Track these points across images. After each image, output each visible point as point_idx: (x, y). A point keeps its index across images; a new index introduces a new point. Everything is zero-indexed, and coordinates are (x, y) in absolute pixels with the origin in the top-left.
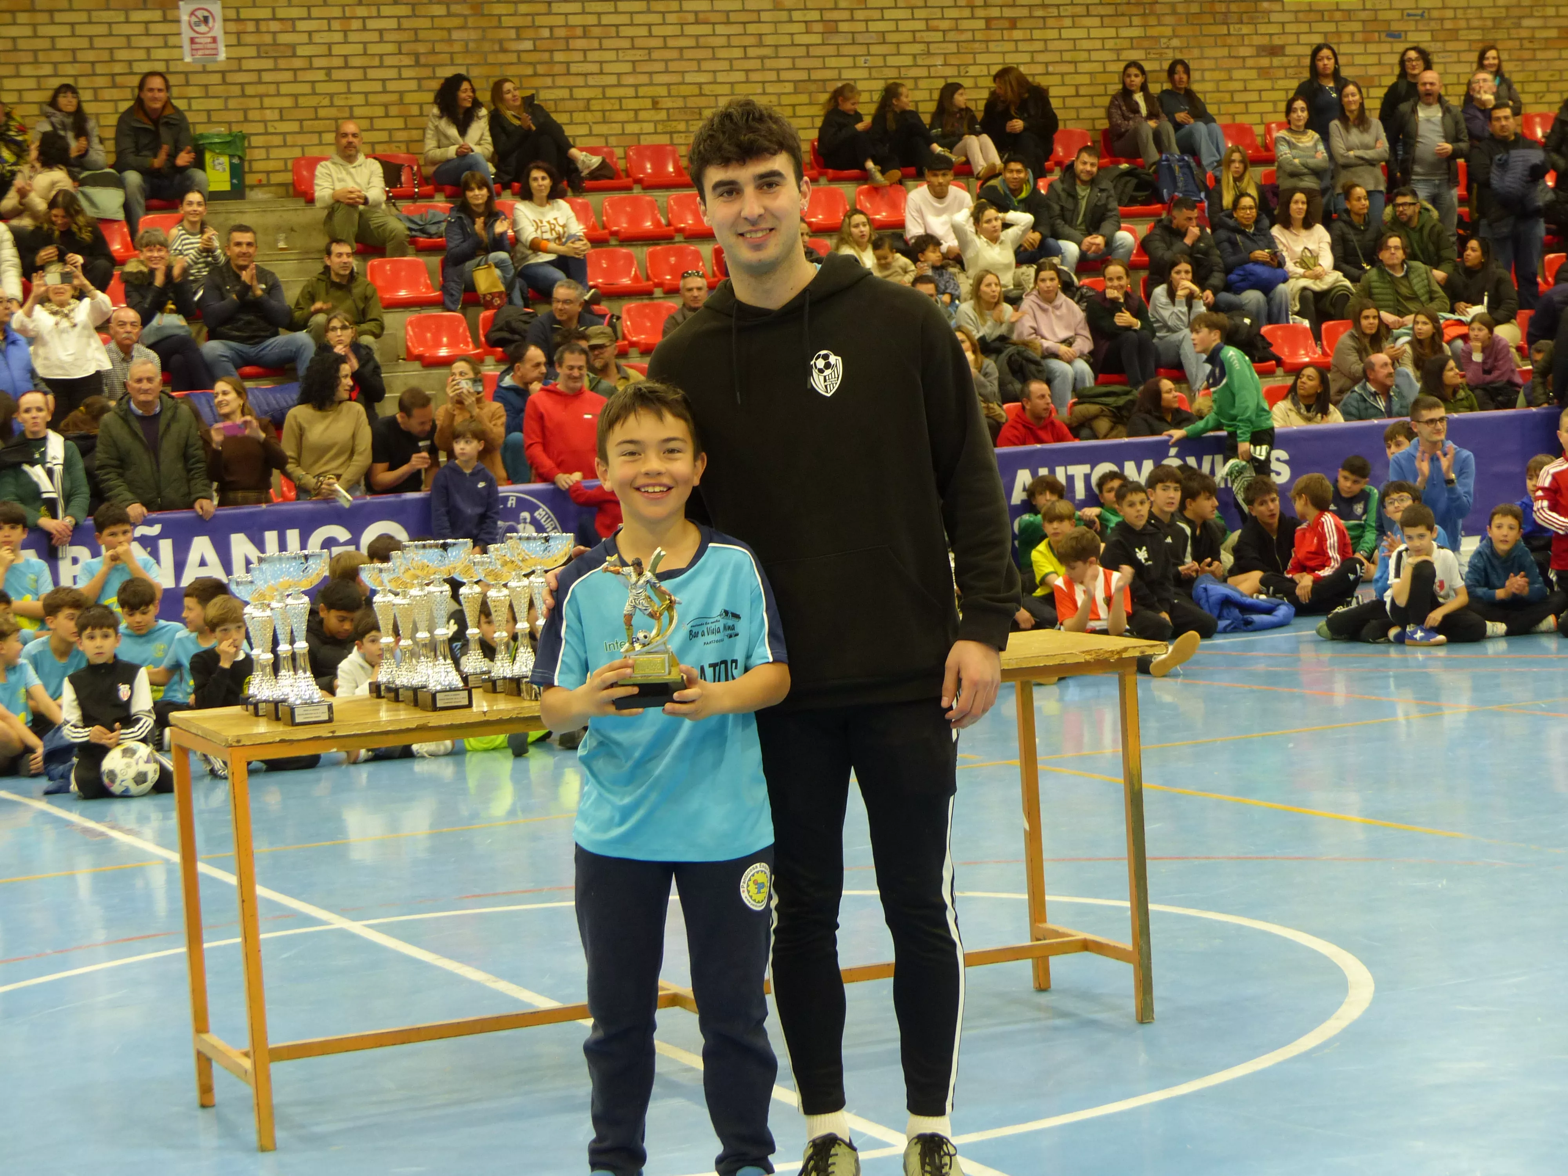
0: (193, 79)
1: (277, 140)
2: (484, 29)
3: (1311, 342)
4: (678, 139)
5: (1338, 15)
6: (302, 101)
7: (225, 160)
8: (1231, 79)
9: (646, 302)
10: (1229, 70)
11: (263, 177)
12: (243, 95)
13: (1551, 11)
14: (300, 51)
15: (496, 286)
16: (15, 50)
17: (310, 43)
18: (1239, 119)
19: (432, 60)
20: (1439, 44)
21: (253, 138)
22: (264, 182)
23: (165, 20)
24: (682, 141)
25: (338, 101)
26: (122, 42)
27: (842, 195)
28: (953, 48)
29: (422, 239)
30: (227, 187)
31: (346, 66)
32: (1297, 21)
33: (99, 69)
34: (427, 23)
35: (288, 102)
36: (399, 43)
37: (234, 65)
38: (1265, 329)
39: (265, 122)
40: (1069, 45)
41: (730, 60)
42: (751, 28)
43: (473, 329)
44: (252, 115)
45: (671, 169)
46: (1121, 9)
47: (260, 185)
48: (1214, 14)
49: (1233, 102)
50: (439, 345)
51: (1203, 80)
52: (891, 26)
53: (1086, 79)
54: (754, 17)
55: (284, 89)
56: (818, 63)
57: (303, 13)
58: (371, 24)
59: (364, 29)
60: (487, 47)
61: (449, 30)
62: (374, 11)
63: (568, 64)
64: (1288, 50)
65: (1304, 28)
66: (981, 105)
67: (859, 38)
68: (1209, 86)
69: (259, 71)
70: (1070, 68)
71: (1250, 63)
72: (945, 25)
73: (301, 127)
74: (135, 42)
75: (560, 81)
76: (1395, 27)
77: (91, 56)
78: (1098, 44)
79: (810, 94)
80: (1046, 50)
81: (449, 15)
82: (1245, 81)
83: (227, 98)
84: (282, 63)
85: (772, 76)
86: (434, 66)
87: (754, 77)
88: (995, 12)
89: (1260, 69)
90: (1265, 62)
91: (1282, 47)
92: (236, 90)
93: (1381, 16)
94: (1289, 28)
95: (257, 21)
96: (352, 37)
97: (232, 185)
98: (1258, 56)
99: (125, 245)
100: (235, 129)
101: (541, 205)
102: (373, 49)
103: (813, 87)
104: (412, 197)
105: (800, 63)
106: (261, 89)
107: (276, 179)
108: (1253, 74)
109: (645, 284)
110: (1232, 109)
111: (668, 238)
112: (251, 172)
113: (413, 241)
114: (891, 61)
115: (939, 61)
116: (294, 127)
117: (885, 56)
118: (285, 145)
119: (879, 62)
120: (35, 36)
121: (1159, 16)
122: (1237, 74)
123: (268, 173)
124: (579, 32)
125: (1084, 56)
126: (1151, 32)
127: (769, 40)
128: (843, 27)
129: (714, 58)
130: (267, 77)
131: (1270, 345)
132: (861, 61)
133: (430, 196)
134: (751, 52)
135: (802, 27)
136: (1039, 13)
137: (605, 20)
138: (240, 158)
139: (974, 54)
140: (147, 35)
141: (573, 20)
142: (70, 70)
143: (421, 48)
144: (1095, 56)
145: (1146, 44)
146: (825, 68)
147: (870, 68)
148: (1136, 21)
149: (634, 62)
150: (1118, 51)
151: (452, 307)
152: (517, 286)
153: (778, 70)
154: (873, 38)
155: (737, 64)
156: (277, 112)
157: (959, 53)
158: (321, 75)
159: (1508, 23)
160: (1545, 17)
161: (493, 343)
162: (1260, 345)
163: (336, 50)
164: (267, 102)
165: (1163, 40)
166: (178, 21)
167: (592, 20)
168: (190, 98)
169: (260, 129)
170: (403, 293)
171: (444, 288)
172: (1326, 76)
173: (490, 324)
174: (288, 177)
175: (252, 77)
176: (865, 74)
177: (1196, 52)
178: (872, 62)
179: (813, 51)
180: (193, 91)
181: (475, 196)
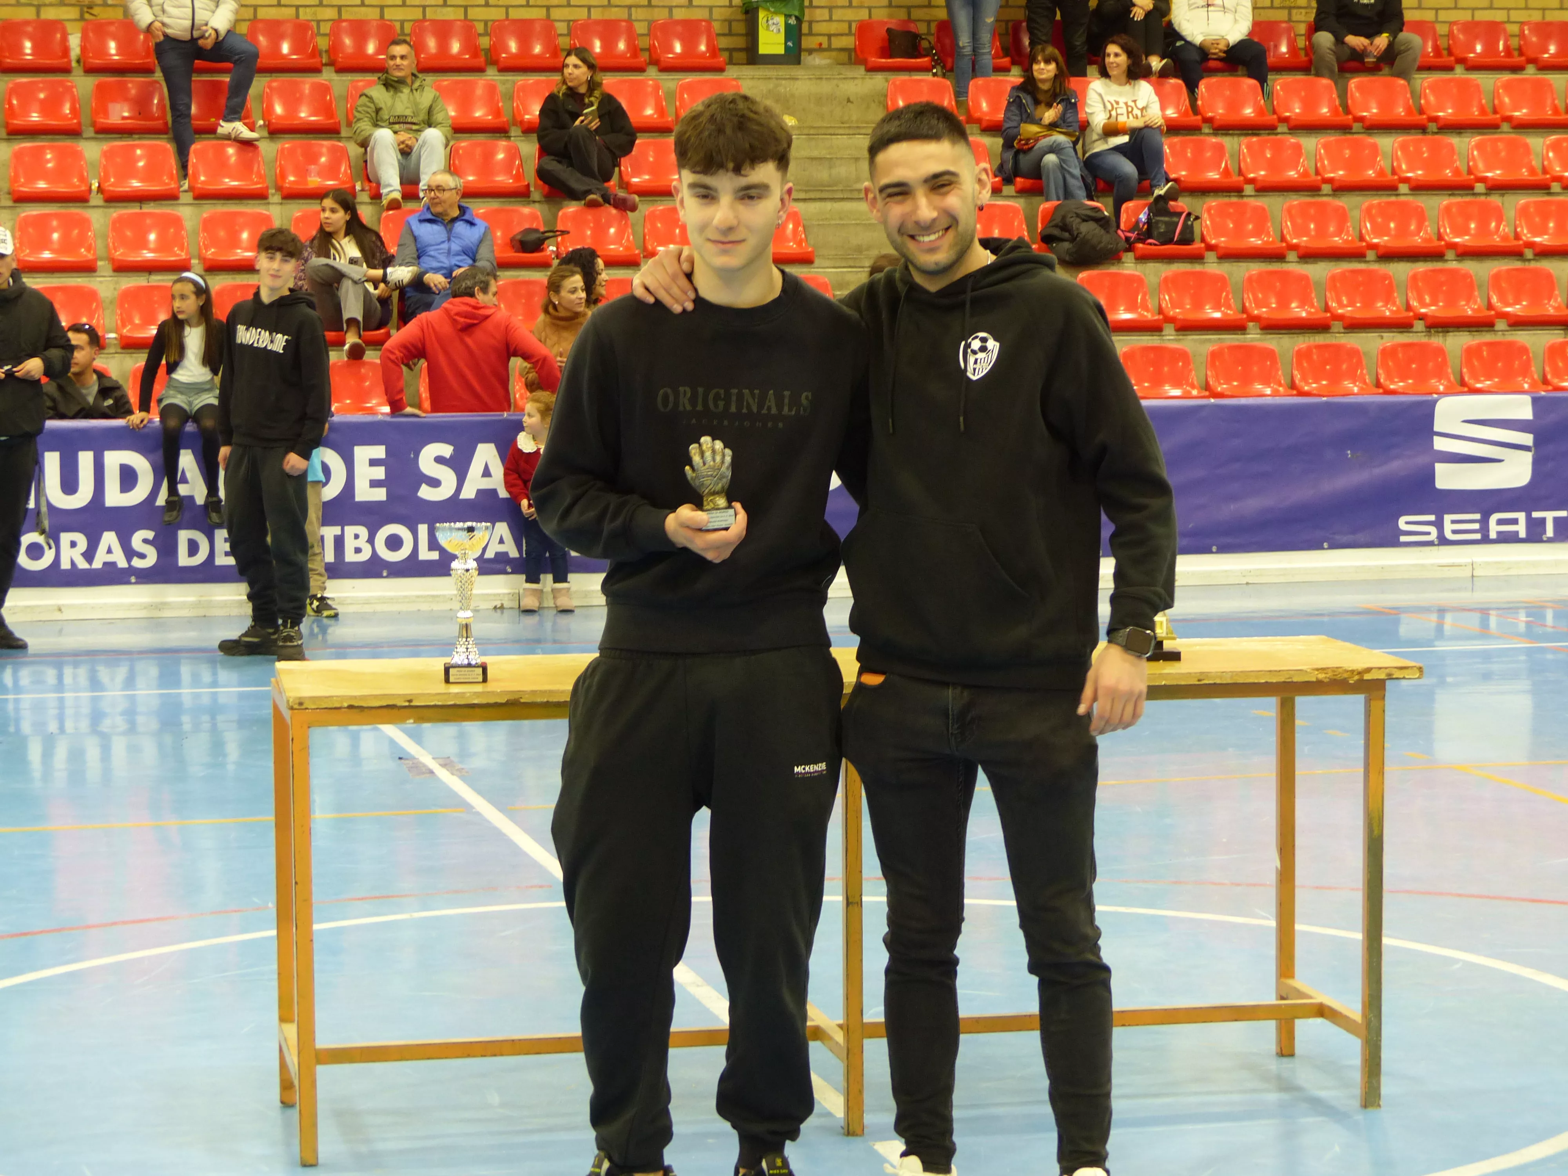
1: (843, 1)
4: (1297, 15)
7: (780, 20)
9: (1234, 199)
11: (824, 41)
22: (825, 45)
24: (1303, 18)
27: (1478, 86)
30: (781, 50)
43: (1030, 216)
45: (1284, 49)
47: (820, 49)
97: (787, 48)
99: (659, 110)
101: (1119, 83)
107: (837, 43)
109: (1236, 179)
111: (1271, 128)
112: (810, 34)
118: (850, 6)
123: (830, 36)
133: (1007, 70)
138: (797, 18)
173: (1050, 218)
174: (849, 42)
181: (1041, 70)
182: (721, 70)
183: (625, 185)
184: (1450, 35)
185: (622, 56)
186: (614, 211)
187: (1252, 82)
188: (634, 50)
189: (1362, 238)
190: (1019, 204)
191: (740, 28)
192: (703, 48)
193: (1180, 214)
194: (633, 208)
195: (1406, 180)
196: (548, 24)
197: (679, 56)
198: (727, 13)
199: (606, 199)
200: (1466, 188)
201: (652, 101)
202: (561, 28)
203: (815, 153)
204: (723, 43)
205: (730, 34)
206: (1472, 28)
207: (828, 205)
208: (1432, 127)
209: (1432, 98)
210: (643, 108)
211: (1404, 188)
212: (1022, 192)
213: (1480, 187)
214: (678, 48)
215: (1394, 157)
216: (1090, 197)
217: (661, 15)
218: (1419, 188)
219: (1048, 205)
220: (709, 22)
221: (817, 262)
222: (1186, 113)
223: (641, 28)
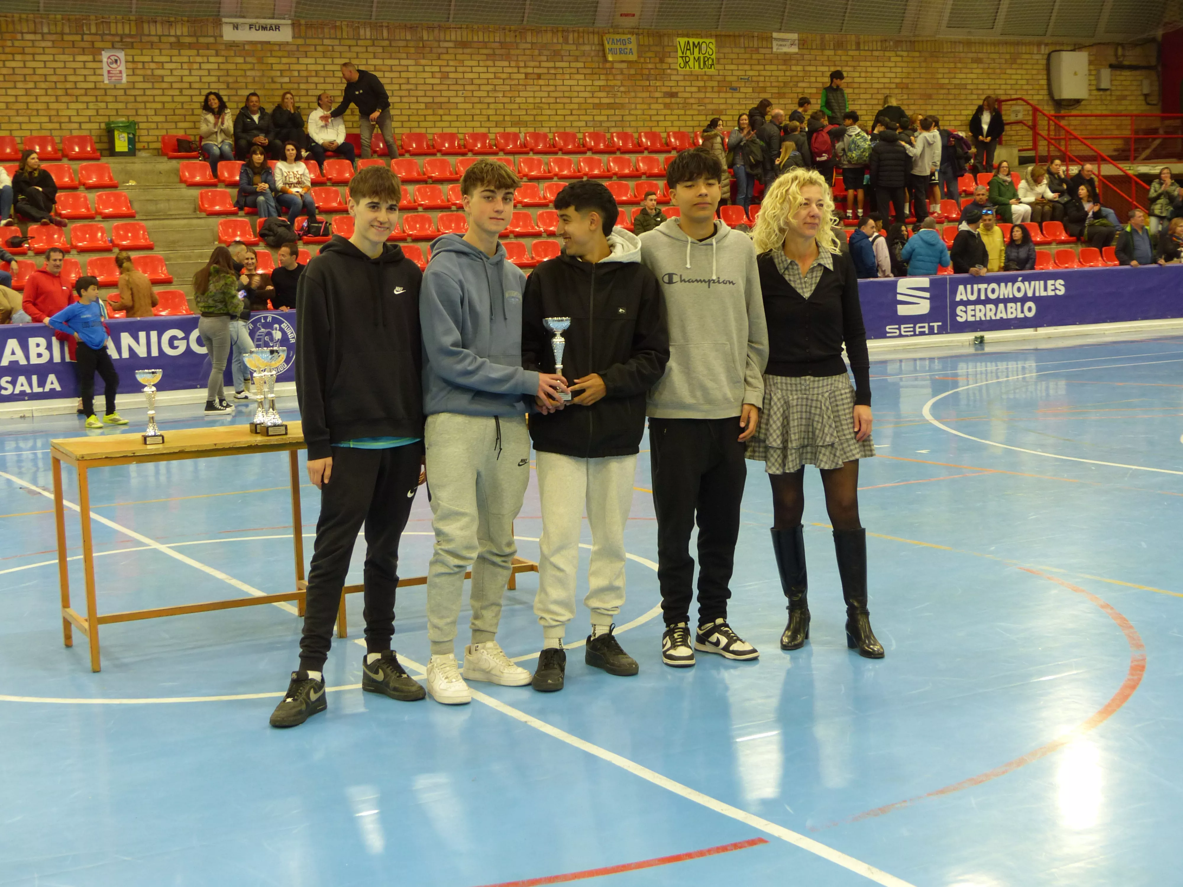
0: (109, 92)
1: (153, 126)
2: (263, 70)
5: (705, 78)
6: (166, 105)
7: (125, 135)
8: (650, 109)
10: (650, 104)
11: (146, 145)
12: (136, 101)
13: (813, 79)
14: (166, 79)
16: (14, 74)
17: (172, 75)
18: (654, 129)
19: (236, 86)
20: (756, 94)
21: (140, 124)
22: (146, 147)
23: (94, 61)
25: (185, 106)
26: (72, 72)
27: (448, 162)
28: (508, 88)
30: (126, 150)
31: (190, 88)
32: (684, 80)
33: (59, 85)
34: (233, 66)
35: (159, 106)
36: (219, 77)
37: (131, 86)
39: (147, 116)
40: (568, 89)
42: (403, 75)
43: (253, 227)
44: (141, 112)
46: (595, 71)
47: (144, 149)
48: (642, 75)
49: (651, 120)
50: (236, 235)
51: (636, 109)
52: (476, 76)
53: (576, 106)
54: (405, 69)
55: (157, 99)
56: (438, 94)
57: (168, 59)
58: (204, 66)
59: (200, 69)
60: (265, 80)
61: (245, 70)
62: (205, 60)
63: (307, 90)
64: (680, 95)
65: (688, 83)
67: (460, 82)
69: (144, 89)
70: (568, 100)
71: (660, 101)
72: (504, 76)
73: (166, 119)
74: (78, 72)
75: (303, 99)
76: (734, 85)
77: (54, 78)
78: (583, 89)
79: (434, 109)
80: (556, 91)
81: (245, 62)
82: (657, 110)
84: (157, 85)
85: (414, 99)
86: (237, 89)
87: (405, 100)
88: (530, 70)
89: (665, 104)
90: (668, 100)
91: (677, 93)
92: (132, 98)
93: (728, 79)
94: (680, 84)
95: (143, 62)
96: (194, 72)
97: (129, 148)
98: (664, 97)
99: (71, 178)
100: (131, 119)
101: (290, 163)
102: (204, 79)
103: (435, 106)
105: (428, 93)
106: (145, 99)
107: (152, 146)
108: (662, 106)
110: (650, 124)
112: (139, 142)
114: (476, 94)
115: (501, 95)
116: (162, 119)
117: (472, 91)
118: (157, 128)
119: (470, 94)
120: (25, 67)
121: (614, 75)
122: (653, 106)
123: (148, 143)
124: (314, 74)
125: (575, 94)
126: (610, 83)
127: (412, 81)
128: (451, 75)
130: (148, 92)
132: (460, 93)
134: (404, 87)
135: (430, 75)
136: (552, 71)
137: (328, 68)
138: (134, 135)
139: (519, 91)
140: (85, 68)
141: (310, 67)
143: (231, 80)
144: (581, 95)
145: (607, 89)
146: (441, 96)
147: (465, 97)
148: (602, 77)
150: (593, 92)
153: (417, 97)
154: (468, 81)
156: (153, 111)
158: (177, 92)
159: (791, 84)
160: (810, 82)
161: (263, 236)
163: (185, 79)
164: (148, 105)
165: (616, 88)
166: (101, 61)
167: (320, 68)
168: (107, 102)
169: (144, 119)
170: (217, 208)
171: (238, 205)
173: (263, 225)
174: (159, 145)
175: (140, 92)
176: (462, 100)
177: (633, 94)
178: (466, 94)
179: (435, 88)
180: (109, 99)
181: (258, 158)
182: (98, 159)
183: (60, 215)
184: (434, 139)
185: (49, 153)
186: (56, 227)
187: (348, 161)
188: (55, 150)
189: (404, 232)
190: (246, 219)
191: (105, 139)
192: (89, 149)
193: (322, 223)
194: (65, 225)
195: (421, 205)
196: (12, 138)
197: (78, 153)
198: (98, 132)
199: (51, 221)
200: (447, 208)
201: (67, 175)
202: (18, 140)
203: (148, 198)
204: (98, 146)
205: (100, 142)
206: (444, 136)
207: (157, 222)
208: (430, 181)
209: (429, 169)
210: (63, 177)
211: (420, 209)
212: (248, 214)
213: (454, 208)
214: (77, 149)
215: (415, 195)
216: (280, 216)
217: (66, 134)
218: (427, 208)
219: (262, 219)
220: (90, 136)
221: (156, 249)
222: (318, 177)
223: (57, 140)
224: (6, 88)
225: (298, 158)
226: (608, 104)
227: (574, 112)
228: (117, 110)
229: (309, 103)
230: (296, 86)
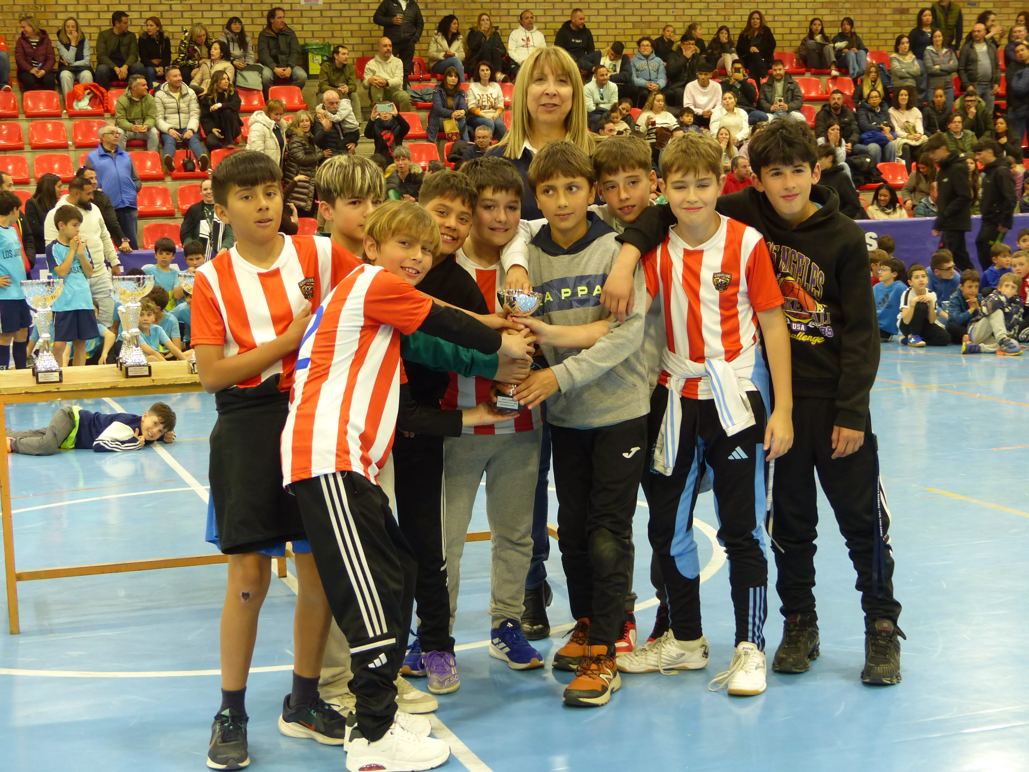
0: (305, 14)
3: (905, 173)
6: (363, 27)
8: (877, 26)
10: (877, 21)
12: (332, 23)
15: (454, 130)
18: (881, 49)
19: (434, 6)
20: (998, 10)
28: (722, 6)
29: (421, 103)
33: (255, 7)
35: (356, 27)
37: (327, 7)
38: (879, 165)
39: (343, 38)
41: (598, 10)
44: (336, 34)
49: (878, 39)
51: (862, 27)
53: (796, 24)
55: (353, 20)
56: (646, 12)
63: (508, 10)
64: (911, 11)
66: (737, 38)
68: (865, 30)
69: (341, 10)
70: (787, 18)
71: (889, 17)
73: (362, 41)
75: (504, 19)
79: (641, 29)
80: (774, 8)
82: (885, 27)
83: (323, 25)
84: (353, 6)
85: (621, 19)
86: (435, 10)
87: (611, 19)
89: (894, 21)
90: (897, 17)
91: (908, 9)
92: (328, 20)
98: (894, 14)
99: (260, 102)
100: (327, 40)
101: (485, 85)
103: (643, 25)
104: (418, 80)
105: (636, 12)
106: (341, 20)
108: (891, 24)
110: (877, 43)
113: (414, 103)
114: (687, 12)
115: (714, 13)
116: (359, 41)
117: (684, 9)
119: (680, 12)
122: (881, 24)
125: (795, 12)
129: (589, 8)
130: (344, 14)
131: (881, 174)
132: (670, 12)
133: (429, 80)
139: (734, 9)
142: (239, 7)
144: (802, 12)
146: (650, 15)
147: (675, 16)
149: (544, 10)
150: (815, 9)
151: (432, 140)
152: (467, 130)
153: (624, 16)
155: (601, 12)
156: (349, 32)
157: (725, 8)
161: (451, 160)
162: (875, 173)
164: (344, 27)
165: (841, 4)
168: (303, 24)
171: (428, 130)
172: (927, 25)
175: (338, 13)
176: (672, 18)
177: (859, 11)
178: (677, 12)
179: (644, 6)
180: (304, 20)
181: (452, 80)
224: (202, 11)
225: (492, 79)
226: (831, 21)
227: (794, 31)
228: (313, 31)
229: (510, 23)
230: (497, 6)
